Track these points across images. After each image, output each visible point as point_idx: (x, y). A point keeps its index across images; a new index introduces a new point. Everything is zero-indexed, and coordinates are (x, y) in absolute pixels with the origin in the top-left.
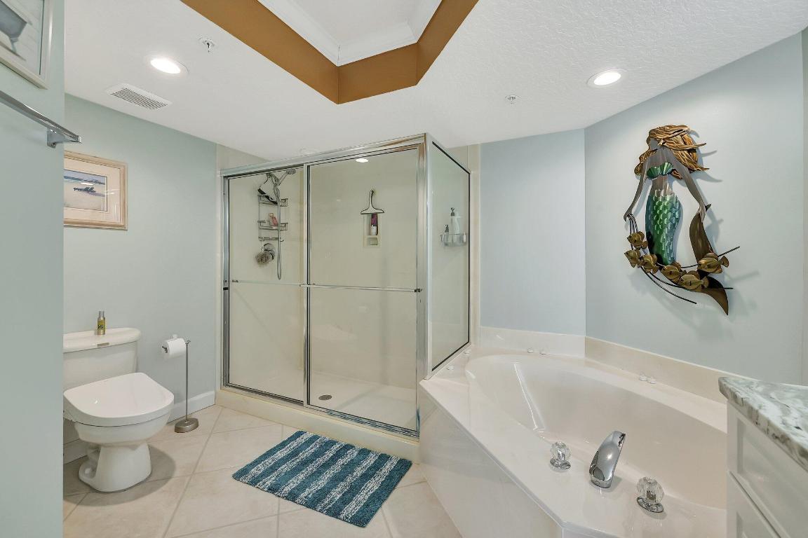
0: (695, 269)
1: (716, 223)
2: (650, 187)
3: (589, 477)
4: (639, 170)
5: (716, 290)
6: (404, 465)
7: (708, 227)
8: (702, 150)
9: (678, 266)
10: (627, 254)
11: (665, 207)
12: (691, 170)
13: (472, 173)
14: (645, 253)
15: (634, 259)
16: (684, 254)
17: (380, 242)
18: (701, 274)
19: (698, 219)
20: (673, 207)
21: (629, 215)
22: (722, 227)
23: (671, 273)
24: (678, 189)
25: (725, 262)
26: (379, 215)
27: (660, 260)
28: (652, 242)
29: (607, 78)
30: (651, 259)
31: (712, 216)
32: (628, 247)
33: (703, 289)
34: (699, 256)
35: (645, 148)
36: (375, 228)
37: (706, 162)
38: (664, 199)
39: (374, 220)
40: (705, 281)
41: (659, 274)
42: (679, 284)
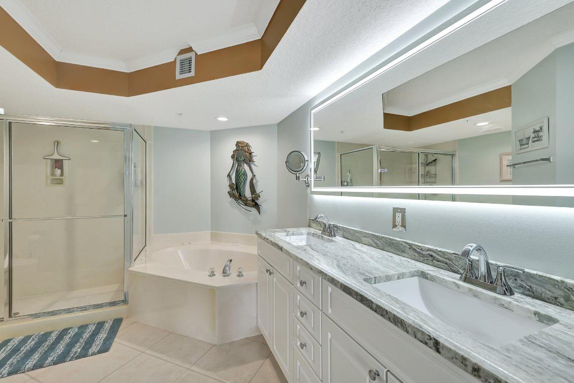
0: (251, 199)
1: (257, 181)
2: (237, 165)
3: (222, 274)
4: (233, 157)
5: (256, 206)
6: (118, 322)
7: (255, 183)
8: (253, 154)
9: (245, 197)
10: (228, 192)
11: (242, 174)
12: (250, 161)
13: (148, 142)
14: (235, 192)
15: (231, 195)
16: (248, 194)
17: (66, 182)
18: (253, 201)
19: (252, 180)
20: (245, 174)
21: (229, 176)
22: (258, 183)
23: (244, 200)
24: (246, 167)
25: (259, 196)
26: (64, 161)
27: (240, 195)
28: (237, 188)
29: (223, 119)
30: (237, 195)
31: (256, 179)
32: (228, 189)
33: (253, 206)
34: (252, 194)
35: (235, 148)
36: (60, 171)
37: (254, 159)
38: (242, 170)
39: (58, 164)
40: (254, 203)
41: (240, 201)
42: (246, 205)
